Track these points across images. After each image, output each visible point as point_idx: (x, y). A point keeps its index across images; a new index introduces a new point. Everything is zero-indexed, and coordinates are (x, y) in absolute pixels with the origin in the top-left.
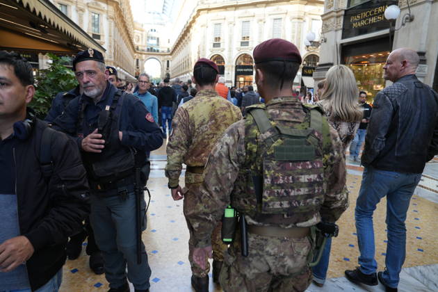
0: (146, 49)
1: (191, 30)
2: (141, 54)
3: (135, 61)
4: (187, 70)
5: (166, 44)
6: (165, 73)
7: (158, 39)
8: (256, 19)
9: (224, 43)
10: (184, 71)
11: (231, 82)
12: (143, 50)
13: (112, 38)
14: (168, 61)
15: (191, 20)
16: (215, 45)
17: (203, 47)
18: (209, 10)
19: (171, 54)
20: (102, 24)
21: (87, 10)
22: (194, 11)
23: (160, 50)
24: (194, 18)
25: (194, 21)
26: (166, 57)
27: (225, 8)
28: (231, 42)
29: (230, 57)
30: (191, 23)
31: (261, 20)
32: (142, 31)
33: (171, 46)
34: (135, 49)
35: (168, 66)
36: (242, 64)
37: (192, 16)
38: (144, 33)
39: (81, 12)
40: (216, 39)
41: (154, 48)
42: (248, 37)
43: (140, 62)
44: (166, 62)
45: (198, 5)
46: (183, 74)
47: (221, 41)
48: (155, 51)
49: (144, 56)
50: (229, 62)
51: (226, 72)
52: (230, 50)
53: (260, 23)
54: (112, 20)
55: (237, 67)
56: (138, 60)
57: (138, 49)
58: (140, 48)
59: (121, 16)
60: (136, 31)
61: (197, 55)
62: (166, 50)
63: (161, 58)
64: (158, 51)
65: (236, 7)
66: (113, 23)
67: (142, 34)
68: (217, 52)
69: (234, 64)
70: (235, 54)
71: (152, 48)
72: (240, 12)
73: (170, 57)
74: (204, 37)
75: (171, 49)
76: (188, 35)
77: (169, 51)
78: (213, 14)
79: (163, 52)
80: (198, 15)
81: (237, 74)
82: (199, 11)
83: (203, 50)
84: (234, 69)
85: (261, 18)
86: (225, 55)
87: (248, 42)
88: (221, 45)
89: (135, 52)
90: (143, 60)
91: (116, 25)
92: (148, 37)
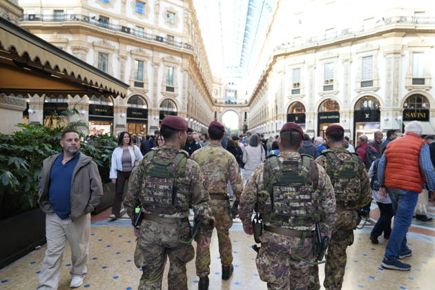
0: (224, 101)
1: (268, 79)
2: (219, 106)
3: (214, 113)
4: (264, 120)
5: (244, 97)
6: (243, 124)
7: (236, 92)
8: (340, 60)
9: (305, 89)
10: (262, 121)
11: (313, 131)
12: (221, 103)
13: (186, 90)
14: (246, 113)
15: (267, 68)
16: (293, 92)
17: (281, 94)
18: (286, 55)
19: (249, 106)
20: (176, 77)
21: (162, 65)
22: (270, 58)
23: (238, 102)
24: (271, 65)
25: (270, 69)
26: (243, 108)
27: (304, 51)
28: (311, 86)
29: (311, 104)
30: (267, 71)
31: (346, 61)
32: (220, 84)
33: (248, 98)
34: (213, 103)
35: (246, 118)
36: (326, 110)
37: (268, 64)
38: (222, 87)
39: (156, 66)
40: (295, 85)
41: (232, 101)
42: (332, 80)
43: (218, 114)
44: (244, 113)
45: (274, 51)
46: (260, 125)
47: (300, 87)
48: (232, 103)
49: (222, 109)
50: (311, 109)
51: (307, 120)
52: (311, 96)
53: (346, 63)
54: (185, 72)
55: (320, 114)
56: (216, 113)
57: (216, 102)
58: (218, 101)
59: (197, 69)
60: (214, 85)
61: (274, 103)
62: (244, 102)
63: (239, 110)
64: (236, 103)
65: (317, 49)
66: (187, 76)
67: (220, 88)
68: (296, 98)
69: (316, 112)
70: (318, 100)
71: (229, 101)
72: (321, 54)
73: (248, 108)
74: (281, 84)
75: (248, 101)
76: (265, 84)
77: (246, 102)
78: (291, 59)
79: (241, 104)
80: (274, 62)
81: (320, 122)
82: (276, 57)
83: (281, 98)
84: (316, 116)
85: (346, 58)
86: (305, 102)
87: (332, 86)
88: (301, 91)
89: (213, 105)
90: (220, 112)
91: (191, 77)
92: (227, 90)
